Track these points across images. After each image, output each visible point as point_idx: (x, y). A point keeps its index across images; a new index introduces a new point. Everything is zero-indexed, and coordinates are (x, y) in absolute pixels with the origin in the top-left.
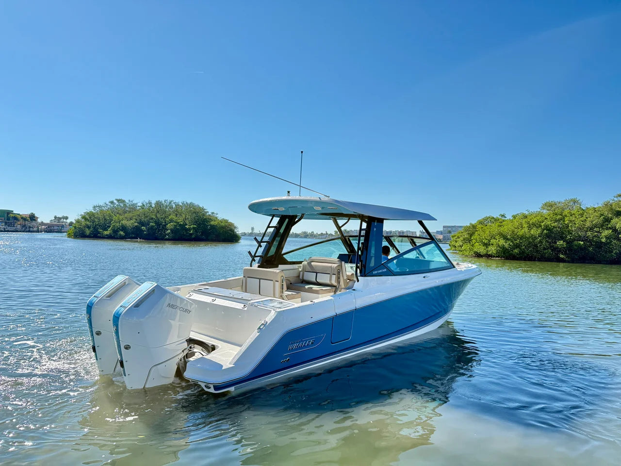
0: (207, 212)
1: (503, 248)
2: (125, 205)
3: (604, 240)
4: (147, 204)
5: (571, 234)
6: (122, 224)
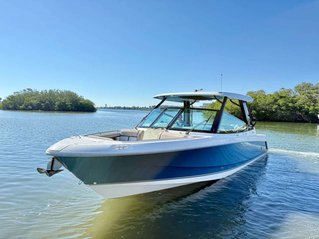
0: (78, 96)
2: (32, 92)
3: (274, 110)
4: (44, 91)
5: (259, 107)
6: (30, 102)
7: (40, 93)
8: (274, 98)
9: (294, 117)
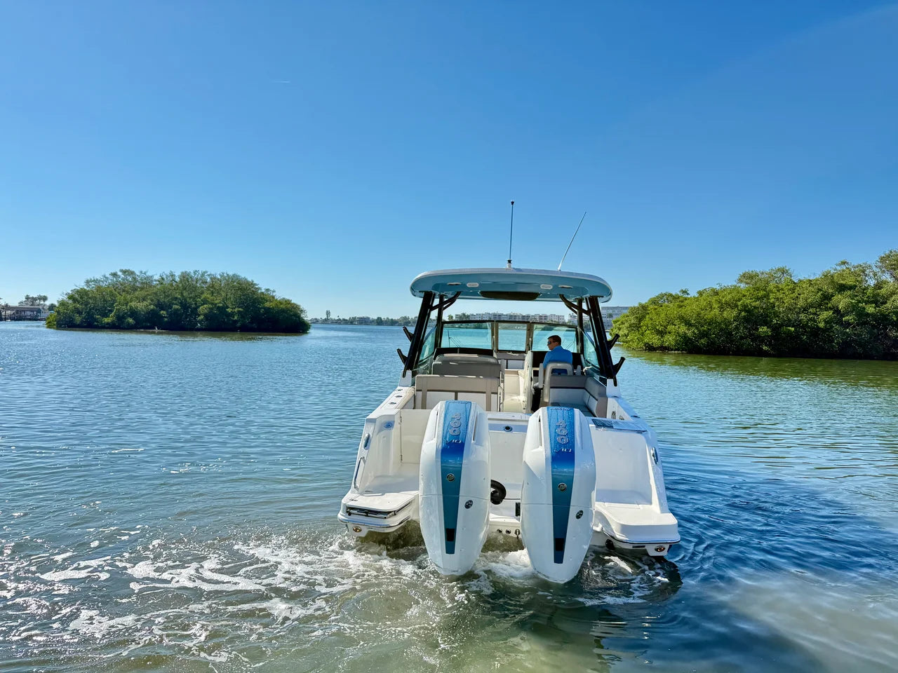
0: (259, 288)
1: (685, 336)
2: (135, 279)
3: (822, 325)
4: (167, 277)
5: (778, 316)
6: (131, 307)
7: (156, 281)
8: (821, 290)
9: (883, 344)
